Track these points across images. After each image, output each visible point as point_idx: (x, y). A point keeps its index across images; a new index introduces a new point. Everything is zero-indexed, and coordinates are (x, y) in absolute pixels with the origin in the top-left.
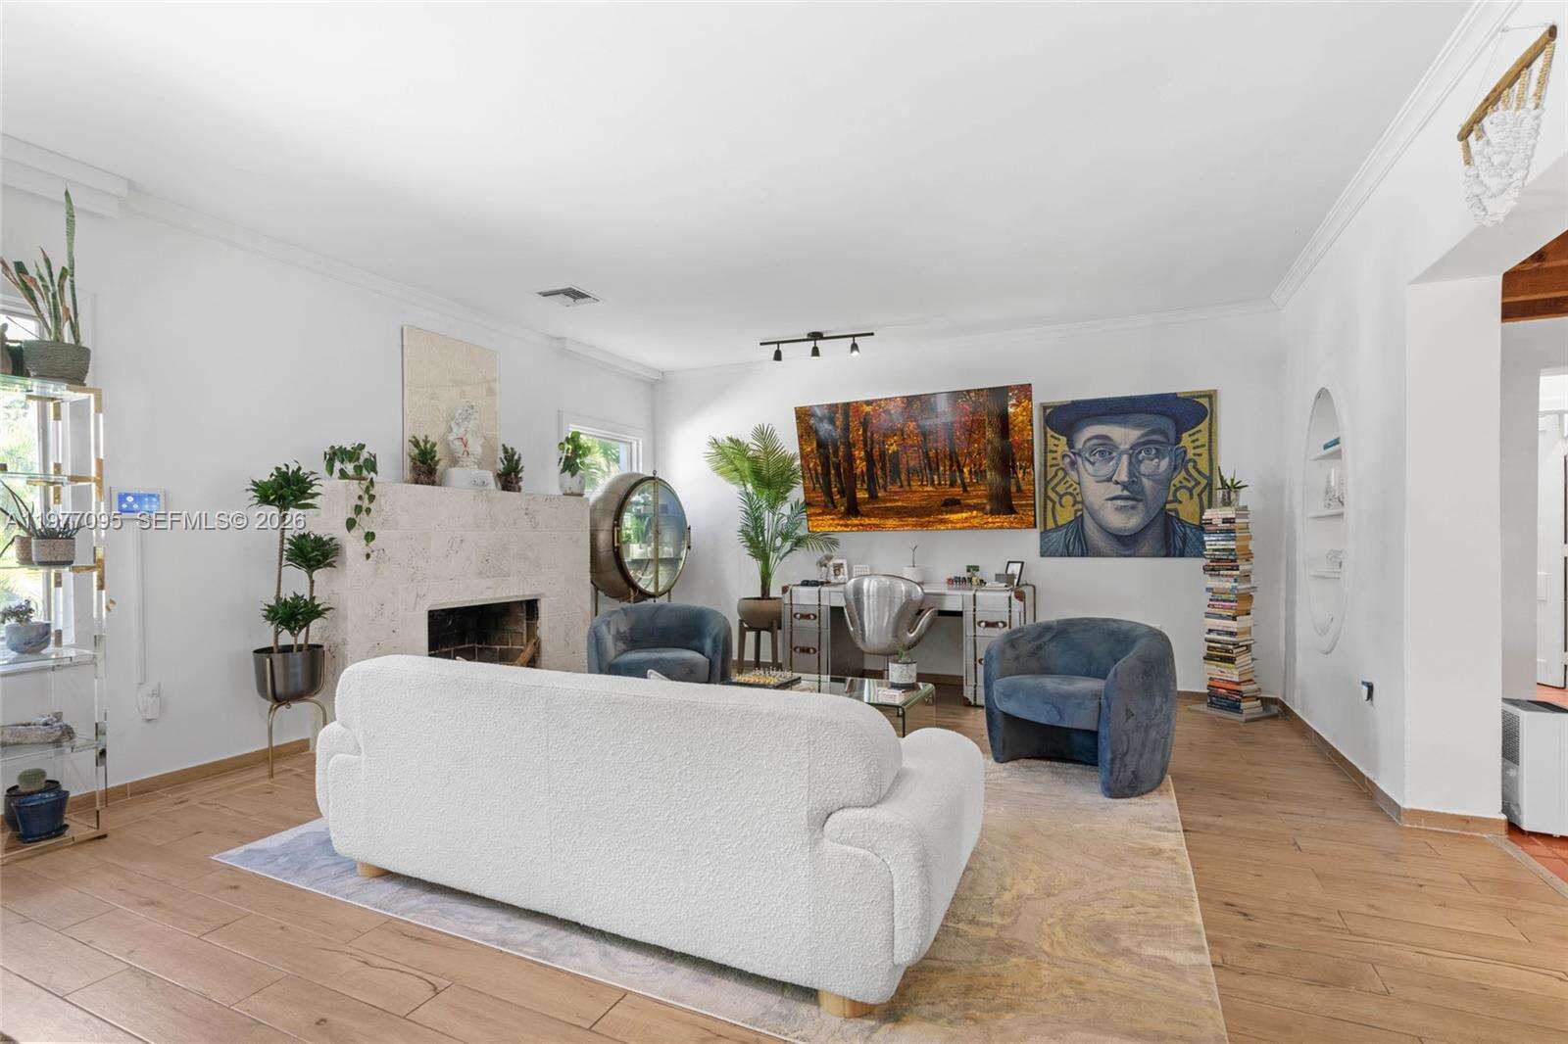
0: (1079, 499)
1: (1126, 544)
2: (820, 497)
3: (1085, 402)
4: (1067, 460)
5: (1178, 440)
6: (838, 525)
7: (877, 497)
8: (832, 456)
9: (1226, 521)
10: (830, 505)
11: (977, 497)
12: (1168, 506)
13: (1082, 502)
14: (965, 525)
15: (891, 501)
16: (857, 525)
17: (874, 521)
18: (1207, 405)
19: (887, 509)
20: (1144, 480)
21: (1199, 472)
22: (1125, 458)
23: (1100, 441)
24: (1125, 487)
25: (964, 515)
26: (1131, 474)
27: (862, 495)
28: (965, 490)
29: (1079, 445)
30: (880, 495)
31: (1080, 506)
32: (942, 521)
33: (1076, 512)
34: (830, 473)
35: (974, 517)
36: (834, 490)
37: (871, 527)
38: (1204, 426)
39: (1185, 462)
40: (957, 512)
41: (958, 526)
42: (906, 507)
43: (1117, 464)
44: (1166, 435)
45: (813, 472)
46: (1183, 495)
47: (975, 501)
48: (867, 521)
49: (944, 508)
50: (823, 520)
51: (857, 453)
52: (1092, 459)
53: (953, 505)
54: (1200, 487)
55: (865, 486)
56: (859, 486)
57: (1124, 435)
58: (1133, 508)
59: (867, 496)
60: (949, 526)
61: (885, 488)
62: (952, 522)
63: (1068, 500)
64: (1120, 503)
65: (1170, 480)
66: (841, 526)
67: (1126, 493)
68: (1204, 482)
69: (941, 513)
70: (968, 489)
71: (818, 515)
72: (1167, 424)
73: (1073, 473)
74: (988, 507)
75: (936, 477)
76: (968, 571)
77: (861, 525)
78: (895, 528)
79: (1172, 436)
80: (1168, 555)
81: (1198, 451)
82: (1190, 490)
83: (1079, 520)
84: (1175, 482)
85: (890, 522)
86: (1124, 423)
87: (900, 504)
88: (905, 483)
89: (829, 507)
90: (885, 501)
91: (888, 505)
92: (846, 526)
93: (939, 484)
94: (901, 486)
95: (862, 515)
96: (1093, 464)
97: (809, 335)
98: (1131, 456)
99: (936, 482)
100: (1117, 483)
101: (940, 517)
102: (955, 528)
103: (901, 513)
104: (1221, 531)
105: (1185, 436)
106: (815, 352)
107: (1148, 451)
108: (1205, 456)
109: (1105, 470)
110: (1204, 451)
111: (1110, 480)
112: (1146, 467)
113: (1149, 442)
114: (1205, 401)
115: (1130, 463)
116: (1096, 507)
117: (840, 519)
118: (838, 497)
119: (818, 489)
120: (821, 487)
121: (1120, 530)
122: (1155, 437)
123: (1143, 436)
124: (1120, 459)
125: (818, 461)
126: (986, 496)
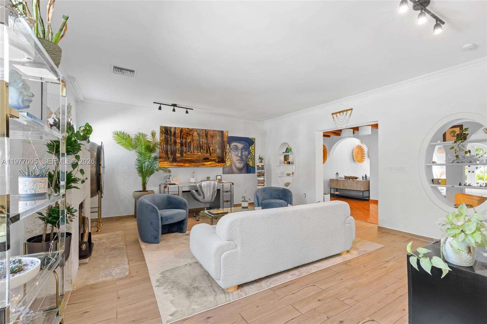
0: (231, 160)
1: (240, 171)
2: (164, 155)
3: (233, 137)
4: (229, 150)
5: (249, 148)
6: (169, 165)
7: (183, 156)
8: (169, 141)
9: (262, 166)
10: (167, 158)
11: (214, 157)
12: (248, 162)
13: (232, 161)
14: (210, 166)
15: (187, 157)
16: (175, 165)
17: (181, 164)
18: (254, 141)
19: (186, 160)
20: (244, 156)
21: (253, 155)
22: (240, 151)
23: (235, 146)
24: (240, 158)
25: (210, 163)
26: (241, 155)
27: (178, 155)
28: (211, 155)
29: (231, 147)
30: (184, 155)
31: (231, 162)
32: (203, 165)
33: (231, 163)
34: (168, 147)
35: (213, 164)
36: (169, 153)
37: (180, 166)
38: (253, 145)
39: (250, 153)
40: (208, 162)
41: (208, 166)
42: (192, 160)
43: (239, 152)
44: (247, 147)
45: (162, 147)
46: (250, 160)
47: (213, 158)
48: (179, 164)
49: (204, 160)
50: (164, 163)
51: (178, 141)
52: (234, 150)
53: (206, 159)
54: (253, 158)
55: (179, 152)
56: (177, 152)
57: (240, 146)
58: (241, 162)
59: (180, 155)
60: (205, 166)
61: (186, 153)
62: (206, 165)
63: (229, 160)
64: (239, 161)
65: (248, 157)
66: (170, 165)
67: (240, 159)
68: (253, 157)
69: (203, 162)
70: (212, 154)
71: (163, 161)
72: (247, 144)
73: (230, 154)
74: (217, 160)
75: (202, 150)
76: (207, 178)
77: (177, 165)
78: (188, 167)
79: (248, 147)
80: (247, 173)
81: (252, 151)
82: (251, 159)
83: (231, 165)
84: (249, 157)
85: (187, 165)
86: (240, 143)
87: (190, 158)
88: (192, 152)
89: (167, 159)
90: (185, 157)
91: (186, 159)
92: (172, 165)
93: (203, 152)
94: (191, 153)
95: (178, 162)
96: (234, 152)
97: (172, 104)
98: (241, 150)
99: (202, 152)
100: (239, 156)
101: (203, 163)
102: (207, 167)
103: (190, 162)
104: (261, 168)
105: (250, 147)
106: (174, 110)
107: (244, 150)
108: (254, 152)
109: (236, 153)
110: (253, 151)
111: (237, 156)
112: (244, 153)
113: (245, 148)
114: (253, 140)
115: (241, 152)
116: (235, 162)
117: (170, 163)
118: (170, 155)
119: (164, 153)
120: (165, 152)
121: (239, 167)
122: (245, 147)
123: (243, 146)
124: (239, 151)
125: (164, 143)
126: (217, 157)
